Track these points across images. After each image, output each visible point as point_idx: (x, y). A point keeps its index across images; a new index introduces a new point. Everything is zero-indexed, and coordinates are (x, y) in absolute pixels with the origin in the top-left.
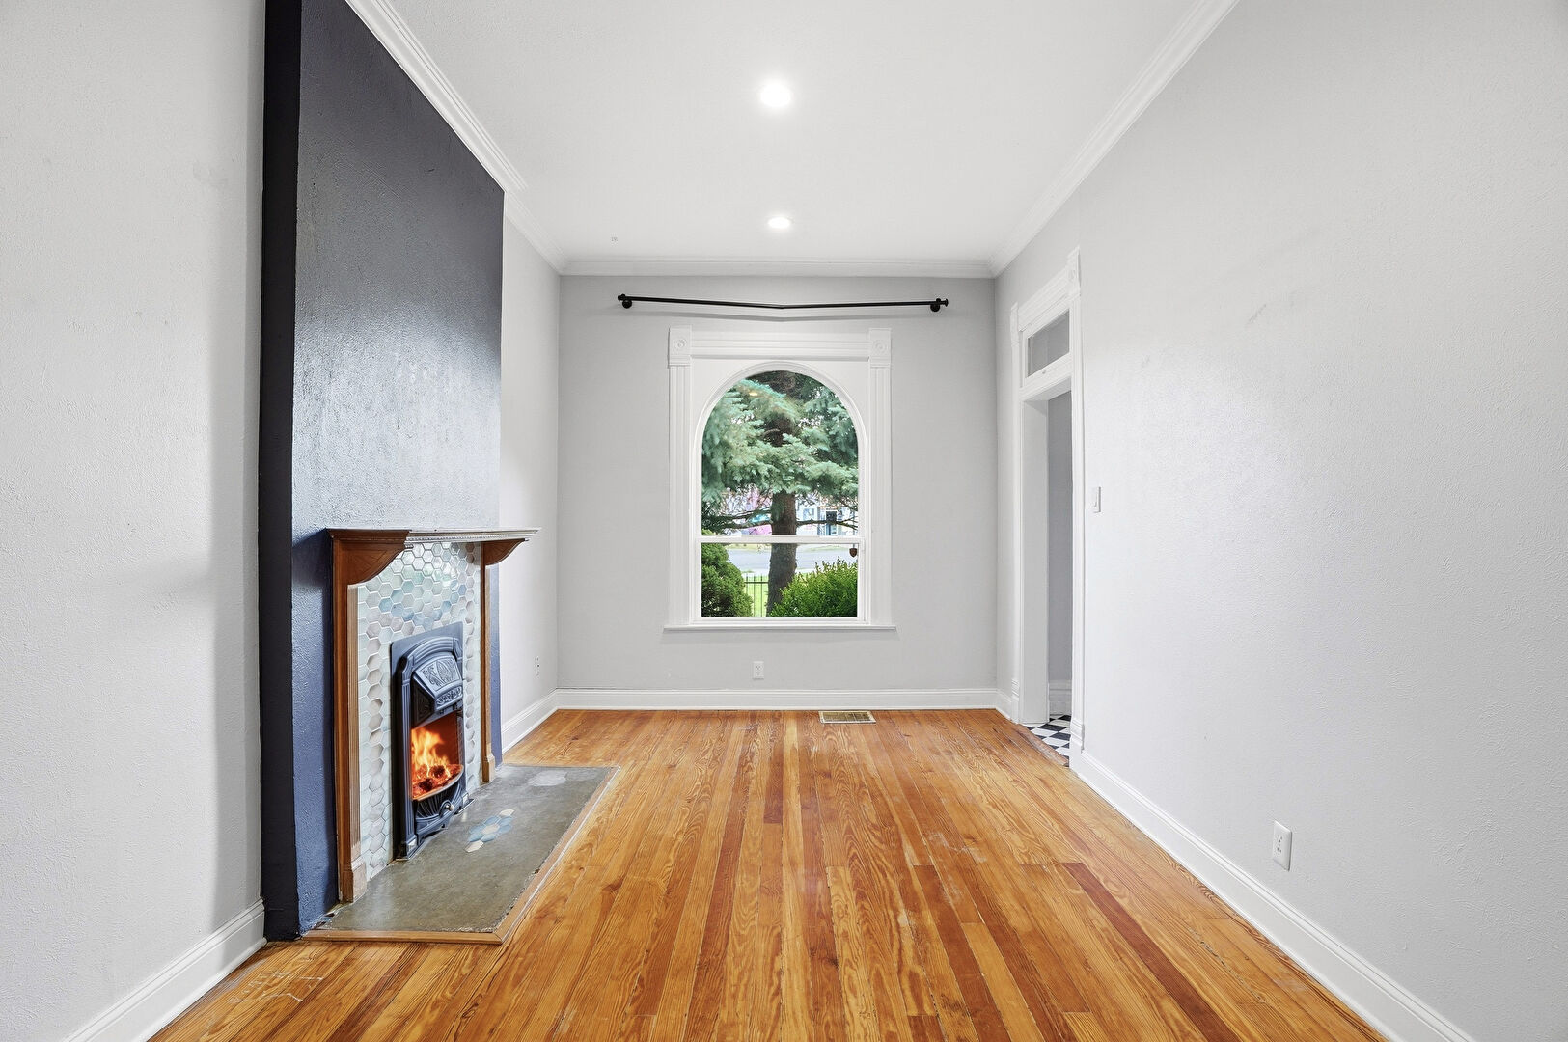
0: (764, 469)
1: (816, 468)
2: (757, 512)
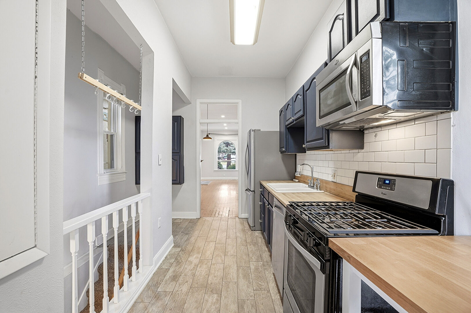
0: (225, 151)
1: (233, 151)
2: (225, 157)
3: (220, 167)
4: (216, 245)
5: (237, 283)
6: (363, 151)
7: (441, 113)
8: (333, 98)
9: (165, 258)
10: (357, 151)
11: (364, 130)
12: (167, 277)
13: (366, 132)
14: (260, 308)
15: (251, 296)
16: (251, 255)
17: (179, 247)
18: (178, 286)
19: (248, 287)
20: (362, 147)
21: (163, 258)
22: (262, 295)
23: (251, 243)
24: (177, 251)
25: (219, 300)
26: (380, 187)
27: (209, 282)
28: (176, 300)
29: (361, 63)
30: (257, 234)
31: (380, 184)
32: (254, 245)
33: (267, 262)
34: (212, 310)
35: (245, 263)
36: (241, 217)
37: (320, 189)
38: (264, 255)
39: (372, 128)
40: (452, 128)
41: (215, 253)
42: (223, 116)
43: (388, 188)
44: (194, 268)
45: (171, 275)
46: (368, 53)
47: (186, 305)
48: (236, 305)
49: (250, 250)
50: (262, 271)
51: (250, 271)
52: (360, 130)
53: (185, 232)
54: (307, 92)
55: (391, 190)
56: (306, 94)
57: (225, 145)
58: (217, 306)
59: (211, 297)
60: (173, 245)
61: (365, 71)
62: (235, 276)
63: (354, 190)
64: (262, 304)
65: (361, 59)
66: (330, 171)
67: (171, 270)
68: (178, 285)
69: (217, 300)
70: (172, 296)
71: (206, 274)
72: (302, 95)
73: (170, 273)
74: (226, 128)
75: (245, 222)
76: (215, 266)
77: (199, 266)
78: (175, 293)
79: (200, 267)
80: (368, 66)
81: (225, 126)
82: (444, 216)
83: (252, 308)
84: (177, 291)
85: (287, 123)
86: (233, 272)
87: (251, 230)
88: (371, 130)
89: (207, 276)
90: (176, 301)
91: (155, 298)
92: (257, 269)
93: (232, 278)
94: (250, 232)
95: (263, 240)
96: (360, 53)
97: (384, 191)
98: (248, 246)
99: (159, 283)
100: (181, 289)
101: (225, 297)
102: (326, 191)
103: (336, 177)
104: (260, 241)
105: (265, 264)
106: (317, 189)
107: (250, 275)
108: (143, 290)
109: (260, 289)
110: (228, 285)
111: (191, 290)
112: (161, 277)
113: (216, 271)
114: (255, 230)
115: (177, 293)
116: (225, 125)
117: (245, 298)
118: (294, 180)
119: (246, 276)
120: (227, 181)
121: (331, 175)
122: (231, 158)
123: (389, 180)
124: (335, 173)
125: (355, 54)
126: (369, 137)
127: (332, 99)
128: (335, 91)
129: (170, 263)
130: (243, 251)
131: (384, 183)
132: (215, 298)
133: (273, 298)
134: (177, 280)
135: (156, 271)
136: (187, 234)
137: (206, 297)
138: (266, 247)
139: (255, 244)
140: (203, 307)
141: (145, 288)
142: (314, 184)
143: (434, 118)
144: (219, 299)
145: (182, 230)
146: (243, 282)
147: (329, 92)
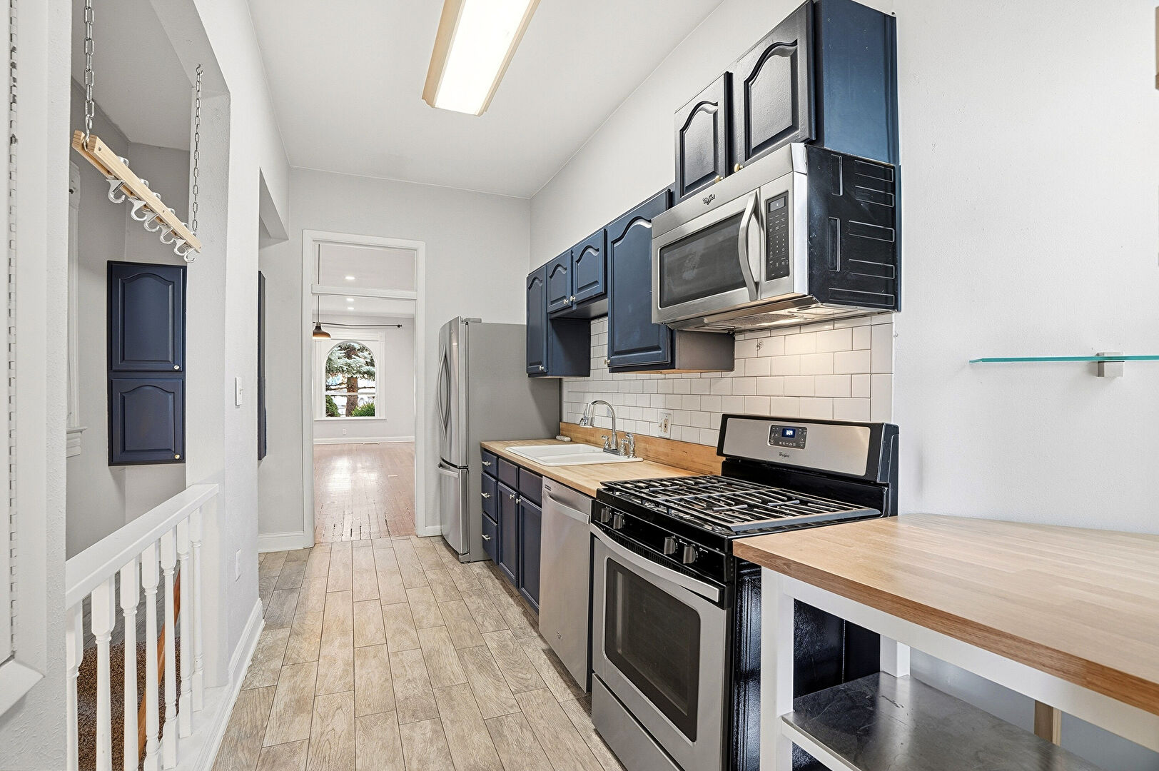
0: (345, 368)
1: (365, 368)
2: (342, 383)
3: (331, 411)
4: (386, 608)
5: (468, 685)
6: (732, 374)
7: (879, 313)
8: (698, 268)
9: (253, 660)
10: (718, 374)
11: (734, 334)
12: (279, 707)
13: (737, 337)
14: (540, 727)
15: (511, 707)
16: (479, 619)
17: (282, 626)
18: (319, 723)
19: (497, 689)
20: (731, 368)
21: (248, 662)
22: (534, 700)
23: (471, 593)
24: (280, 636)
25: (440, 731)
26: (776, 443)
27: (399, 695)
28: (327, 756)
29: (769, 212)
30: (478, 571)
31: (774, 438)
32: (479, 596)
33: (521, 628)
34: (432, 756)
35: (472, 637)
36: (424, 535)
37: (634, 455)
38: (509, 615)
39: (752, 331)
40: (894, 339)
41: (387, 626)
42: (350, 278)
43: (791, 444)
44: (346, 671)
45: (287, 699)
46: (784, 196)
47: (359, 761)
48: (484, 732)
49: (472, 607)
50: (516, 649)
51: (489, 654)
52: (729, 333)
53: (286, 587)
54: (616, 245)
55: (798, 446)
56: (613, 248)
57: (343, 351)
58: (441, 744)
59: (417, 730)
60: (263, 623)
61: (777, 228)
62: (458, 669)
63: (720, 452)
64: (542, 717)
65: (768, 203)
66: (655, 416)
67: (283, 688)
68: (319, 721)
69: (435, 731)
70: (311, 749)
71: (383, 679)
72: (600, 250)
73: (283, 697)
74: (351, 309)
75: (437, 546)
76: (401, 657)
77: (357, 663)
78: (318, 741)
79: (362, 666)
80: (783, 220)
81: (350, 304)
82: (887, 485)
83: (522, 731)
84: (322, 734)
85: (552, 308)
86: (450, 663)
87: (459, 563)
88: (749, 335)
89: (388, 684)
90: (327, 759)
91: (263, 764)
92: (503, 647)
93: (452, 677)
94: (458, 568)
95: (496, 581)
96: (768, 192)
97: (785, 450)
98: (467, 600)
99: (259, 727)
100: (330, 728)
101: (452, 722)
102: (647, 458)
103: (669, 426)
104: (491, 584)
105: (519, 632)
106: (627, 454)
107: (494, 662)
108: (219, 755)
109: (526, 687)
110: (449, 694)
111: (358, 725)
112: (259, 709)
113: (407, 668)
114: (469, 562)
115: (324, 738)
116: (350, 300)
117: (499, 714)
118: (558, 437)
119: (484, 666)
120: (354, 447)
121: (658, 425)
122: (359, 386)
123: (794, 430)
124: (666, 420)
125: (754, 192)
126: (743, 347)
127: (695, 271)
128: (703, 256)
129: (273, 672)
130: (458, 614)
131: (784, 434)
132: (428, 730)
133: (560, 700)
134: (310, 708)
135: (238, 699)
136: (292, 590)
137: (405, 731)
138: (507, 595)
139: (482, 592)
140: (406, 755)
141: (222, 747)
142: (617, 444)
143: (867, 321)
144: (439, 728)
145: (274, 581)
146: (480, 681)
147: (687, 256)
